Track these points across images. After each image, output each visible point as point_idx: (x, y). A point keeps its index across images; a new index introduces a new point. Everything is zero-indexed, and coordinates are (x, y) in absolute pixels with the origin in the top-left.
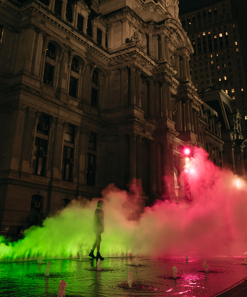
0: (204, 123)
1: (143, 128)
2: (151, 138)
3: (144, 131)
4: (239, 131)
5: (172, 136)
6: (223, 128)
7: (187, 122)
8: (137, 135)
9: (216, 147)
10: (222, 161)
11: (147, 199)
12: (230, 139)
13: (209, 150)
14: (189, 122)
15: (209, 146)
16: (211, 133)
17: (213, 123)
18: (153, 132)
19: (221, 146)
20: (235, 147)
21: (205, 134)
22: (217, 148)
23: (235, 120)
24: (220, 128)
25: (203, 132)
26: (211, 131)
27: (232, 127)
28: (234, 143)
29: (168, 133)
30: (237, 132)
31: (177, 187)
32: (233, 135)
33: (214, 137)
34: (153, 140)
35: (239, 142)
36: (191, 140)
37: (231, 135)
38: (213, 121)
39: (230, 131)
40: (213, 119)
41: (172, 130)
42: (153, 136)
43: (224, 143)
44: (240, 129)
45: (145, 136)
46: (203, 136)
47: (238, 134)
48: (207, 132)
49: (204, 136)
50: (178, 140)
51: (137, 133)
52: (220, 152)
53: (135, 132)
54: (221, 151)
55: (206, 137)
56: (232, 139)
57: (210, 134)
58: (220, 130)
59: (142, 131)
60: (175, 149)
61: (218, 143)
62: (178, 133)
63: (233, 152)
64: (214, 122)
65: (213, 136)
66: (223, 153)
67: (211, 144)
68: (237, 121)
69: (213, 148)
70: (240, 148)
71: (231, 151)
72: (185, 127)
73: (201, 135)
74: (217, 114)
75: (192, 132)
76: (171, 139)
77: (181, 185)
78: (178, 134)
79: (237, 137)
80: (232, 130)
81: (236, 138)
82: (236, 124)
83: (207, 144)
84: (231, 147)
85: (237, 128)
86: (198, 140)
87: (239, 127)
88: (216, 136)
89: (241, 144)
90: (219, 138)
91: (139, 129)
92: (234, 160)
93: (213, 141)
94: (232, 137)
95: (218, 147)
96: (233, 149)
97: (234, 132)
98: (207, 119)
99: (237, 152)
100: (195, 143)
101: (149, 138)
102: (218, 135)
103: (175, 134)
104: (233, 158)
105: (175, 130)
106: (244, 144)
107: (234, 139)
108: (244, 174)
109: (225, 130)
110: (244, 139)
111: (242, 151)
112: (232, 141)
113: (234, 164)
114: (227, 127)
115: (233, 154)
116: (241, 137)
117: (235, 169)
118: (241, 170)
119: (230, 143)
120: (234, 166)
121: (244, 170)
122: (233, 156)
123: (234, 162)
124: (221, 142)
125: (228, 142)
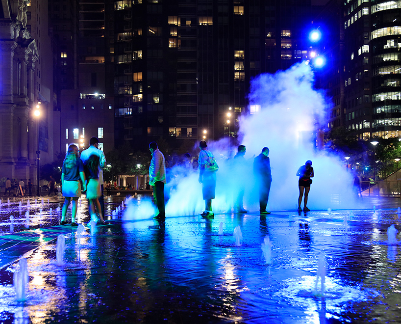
4: (24, 24)
12: (10, 35)
20: (15, 50)
23: (20, 4)
27: (14, 16)
28: (15, 44)
32: (15, 30)
35: (22, 43)
37: (12, 28)
39: (11, 22)
47: (22, 29)
56: (12, 37)
63: (12, 59)
70: (24, 54)
71: (10, 56)
79: (21, 34)
80: (14, 21)
81: (18, 35)
82: (20, 12)
84: (10, 50)
89: (27, 46)
92: (12, 72)
94: (13, 33)
96: (12, 54)
97: (17, 25)
99: (19, 60)
104: (12, 69)
106: (30, 48)
107: (15, 36)
108: (25, 97)
109: (2, 19)
110: (31, 40)
111: (27, 58)
112: (12, 40)
113: (12, 78)
114: (5, 14)
115: (12, 62)
116: (26, 35)
117: (12, 87)
118: (22, 90)
119: (8, 42)
120: (12, 81)
121: (25, 89)
122: (12, 65)
123: (12, 75)
125: (6, 40)
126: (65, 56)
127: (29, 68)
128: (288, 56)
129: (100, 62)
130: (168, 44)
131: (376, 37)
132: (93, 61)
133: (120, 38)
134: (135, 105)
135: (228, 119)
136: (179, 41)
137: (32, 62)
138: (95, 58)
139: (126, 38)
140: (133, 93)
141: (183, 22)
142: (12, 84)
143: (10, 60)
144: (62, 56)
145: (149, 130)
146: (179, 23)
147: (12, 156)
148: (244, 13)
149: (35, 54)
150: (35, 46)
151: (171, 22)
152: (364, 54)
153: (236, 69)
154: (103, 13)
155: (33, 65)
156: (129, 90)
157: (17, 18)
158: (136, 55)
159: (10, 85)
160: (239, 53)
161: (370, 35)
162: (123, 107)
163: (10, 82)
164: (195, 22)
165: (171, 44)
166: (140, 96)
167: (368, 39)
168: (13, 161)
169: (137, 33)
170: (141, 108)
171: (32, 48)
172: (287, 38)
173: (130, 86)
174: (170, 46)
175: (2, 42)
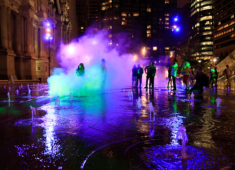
1: (12, 2)
2: (17, 12)
3: (12, 5)
5: (33, 12)
6: (57, 12)
8: (8, 7)
10: (54, 35)
11: (16, 56)
12: (61, 20)
14: (42, 4)
18: (18, 6)
19: (55, 24)
23: (65, 8)
24: (55, 12)
26: (50, 13)
27: (62, 13)
28: (63, 23)
30: (65, 16)
32: (63, 18)
34: (18, 13)
36: (43, 17)
37: (62, 17)
38: (51, 6)
39: (61, 15)
40: (51, 4)
42: (18, 10)
43: (56, 22)
44: (67, 14)
45: (13, 9)
47: (66, 18)
50: (35, 17)
51: (7, 6)
53: (6, 4)
54: (54, 28)
58: (55, 13)
59: (11, 5)
63: (62, 29)
64: (52, 7)
65: (51, 16)
70: (66, 27)
71: (61, 28)
72: (39, 7)
74: (53, 2)
75: (45, 12)
76: (32, 14)
77: (35, 48)
79: (65, 20)
80: (63, 15)
81: (64, 20)
82: (65, 11)
84: (61, 26)
87: (66, 13)
89: (67, 24)
90: (54, 19)
91: (8, 3)
94: (62, 19)
95: (53, 25)
96: (62, 27)
99: (64, 30)
101: (16, 11)
102: (53, 17)
103: (35, 11)
104: (62, 33)
107: (63, 20)
109: (58, 14)
110: (69, 22)
111: (67, 29)
112: (62, 22)
113: (62, 37)
114: (59, 12)
115: (62, 31)
116: (67, 20)
118: (66, 41)
119: (60, 23)
120: (62, 38)
122: (62, 32)
123: (62, 35)
124: (55, 22)
125: (59, 22)
126: (83, 28)
127: (68, 33)
128: (168, 28)
129: (96, 30)
130: (122, 23)
131: (202, 20)
133: (103, 21)
134: (109, 47)
135: (144, 52)
136: (126, 22)
137: (69, 30)
138: (94, 29)
139: (105, 21)
140: (108, 42)
141: (127, 15)
143: (61, 30)
146: (126, 15)
148: (151, 11)
149: (71, 27)
150: (71, 24)
151: (123, 15)
152: (197, 27)
153: (147, 33)
154: (97, 11)
155: (70, 32)
157: (64, 13)
158: (109, 28)
160: (149, 27)
161: (200, 19)
164: (132, 15)
165: (123, 23)
166: (111, 43)
167: (199, 21)
169: (110, 19)
171: (69, 25)
172: (167, 21)
174: (122, 24)
175: (58, 23)
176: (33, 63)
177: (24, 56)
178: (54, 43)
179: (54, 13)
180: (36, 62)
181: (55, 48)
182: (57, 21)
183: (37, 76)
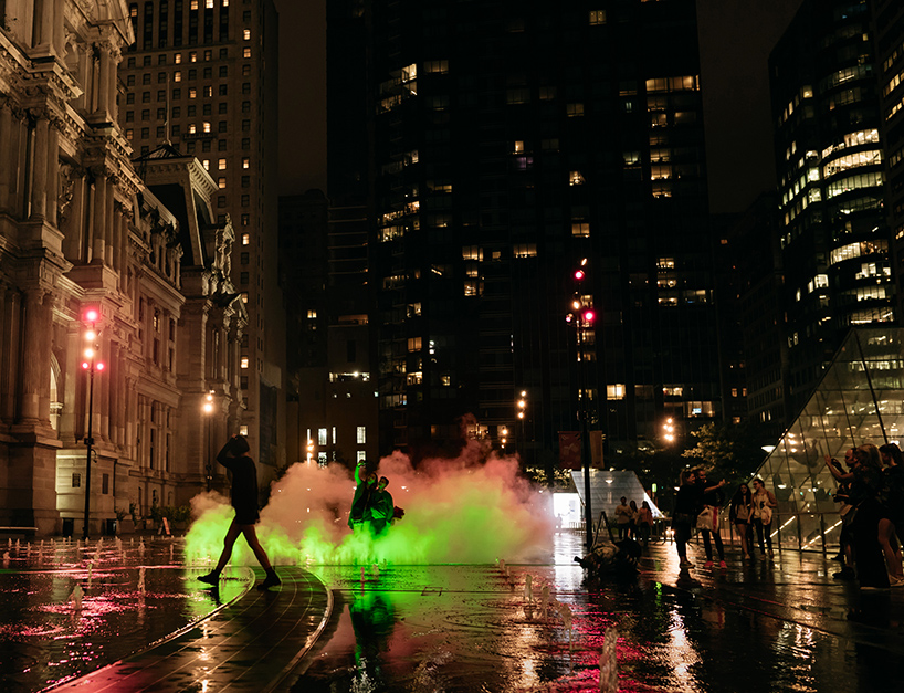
0: (140, 242)
4: (226, 272)
5: (54, 270)
6: (188, 260)
7: (97, 235)
9: (164, 310)
10: (174, 347)
12: (202, 290)
13: (145, 316)
14: (100, 238)
15: (145, 304)
16: (154, 270)
17: (164, 247)
19: (177, 307)
20: (209, 313)
21: (139, 273)
22: (167, 313)
23: (220, 243)
24: (178, 260)
25: (135, 268)
26: (156, 265)
27: (209, 261)
28: (209, 303)
29: (42, 263)
30: (219, 275)
31: (55, 406)
32: (210, 282)
33: (162, 282)
35: (221, 300)
36: (102, 287)
37: (205, 280)
38: (162, 241)
39: (203, 270)
40: (163, 234)
41: (54, 255)
43: (184, 299)
44: (229, 267)
46: (133, 278)
47: (221, 280)
48: (145, 268)
49: (136, 277)
50: (68, 284)
52: (172, 321)
54: (176, 320)
55: (142, 281)
56: (205, 293)
57: (151, 273)
58: (179, 266)
60: (58, 307)
61: (168, 300)
62: (69, 264)
63: (204, 326)
64: (165, 243)
65: (159, 279)
66: (178, 325)
67: (150, 301)
68: (224, 246)
69: (157, 311)
70: (223, 316)
71: (201, 322)
72: (90, 250)
73: (130, 274)
74: (174, 223)
75: (108, 265)
76: (49, 278)
77: (66, 402)
78: (69, 266)
79: (219, 287)
80: (209, 269)
81: (215, 289)
82: (219, 255)
83: (141, 299)
84: (201, 312)
85: (222, 266)
86: (121, 289)
87: (226, 263)
88: (165, 280)
89: (227, 305)
90: (174, 287)
92: (204, 345)
93: (159, 293)
95: (170, 309)
96: (205, 318)
97: (213, 275)
98: (149, 234)
99: (215, 325)
100: (112, 294)
102: (171, 278)
103: (62, 266)
104: (204, 340)
105: (62, 256)
106: (233, 307)
107: (210, 291)
108: (223, 382)
109: (190, 268)
110: (234, 295)
111: (227, 323)
112: (205, 297)
113: (203, 354)
114: (195, 259)
115: (204, 331)
116: (227, 289)
117: (203, 368)
118: (219, 371)
119: (198, 301)
120: (203, 359)
121: (224, 370)
122: (204, 335)
123: (203, 349)
124: (177, 299)
125: (194, 297)
126: (315, 316)
127: (232, 338)
128: (672, 300)
129: (361, 323)
130: (464, 290)
131: (840, 259)
132: (350, 322)
133: (388, 284)
134: (412, 390)
135: (521, 410)
136: (482, 285)
137: (237, 328)
138: (353, 318)
139: (396, 284)
140: (408, 371)
141: (487, 256)
142: (203, 363)
143: (201, 327)
144: (310, 316)
145: (433, 430)
146: (481, 256)
147: (201, 473)
148: (590, 234)
149: (243, 316)
151: (467, 256)
152: (819, 291)
154: (365, 247)
155: (239, 333)
156: (401, 366)
157: (215, 264)
158: (413, 310)
159: (200, 364)
161: (828, 257)
162: (392, 394)
163: (200, 360)
164: (507, 254)
165: (469, 291)
166: (419, 375)
167: (825, 264)
168: (203, 480)
169: (414, 275)
170: (421, 395)
171: (236, 307)
172: (669, 270)
173: (404, 360)
174: (467, 293)
175: (191, 301)
176: (41, 461)
177: (9, 434)
178: (173, 381)
179: (175, 263)
180: (58, 457)
181: (176, 402)
182: (187, 294)
183: (58, 512)
